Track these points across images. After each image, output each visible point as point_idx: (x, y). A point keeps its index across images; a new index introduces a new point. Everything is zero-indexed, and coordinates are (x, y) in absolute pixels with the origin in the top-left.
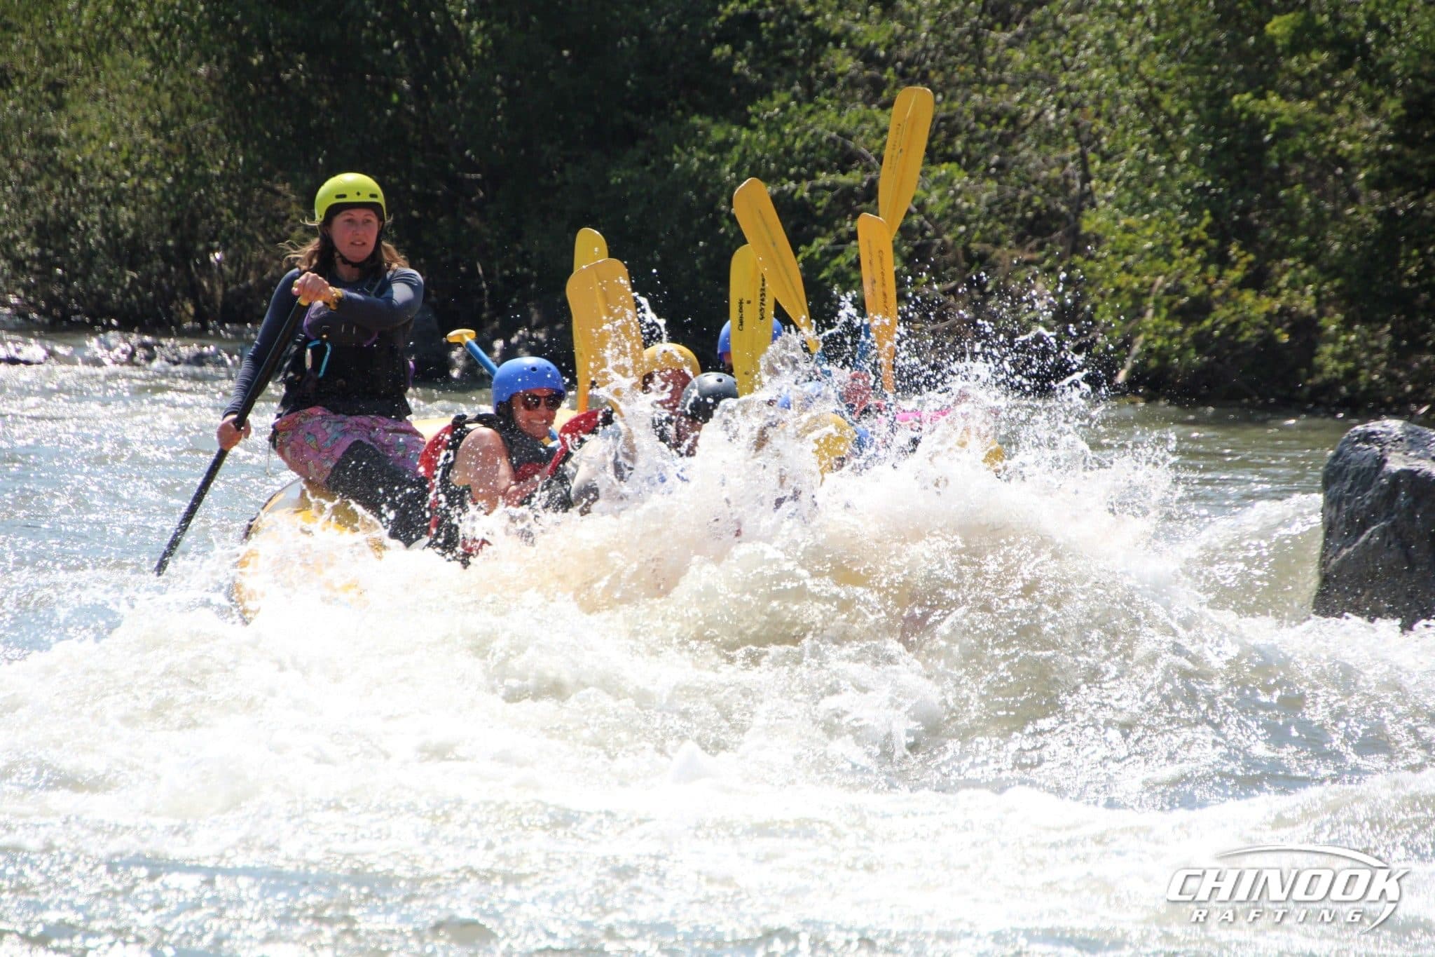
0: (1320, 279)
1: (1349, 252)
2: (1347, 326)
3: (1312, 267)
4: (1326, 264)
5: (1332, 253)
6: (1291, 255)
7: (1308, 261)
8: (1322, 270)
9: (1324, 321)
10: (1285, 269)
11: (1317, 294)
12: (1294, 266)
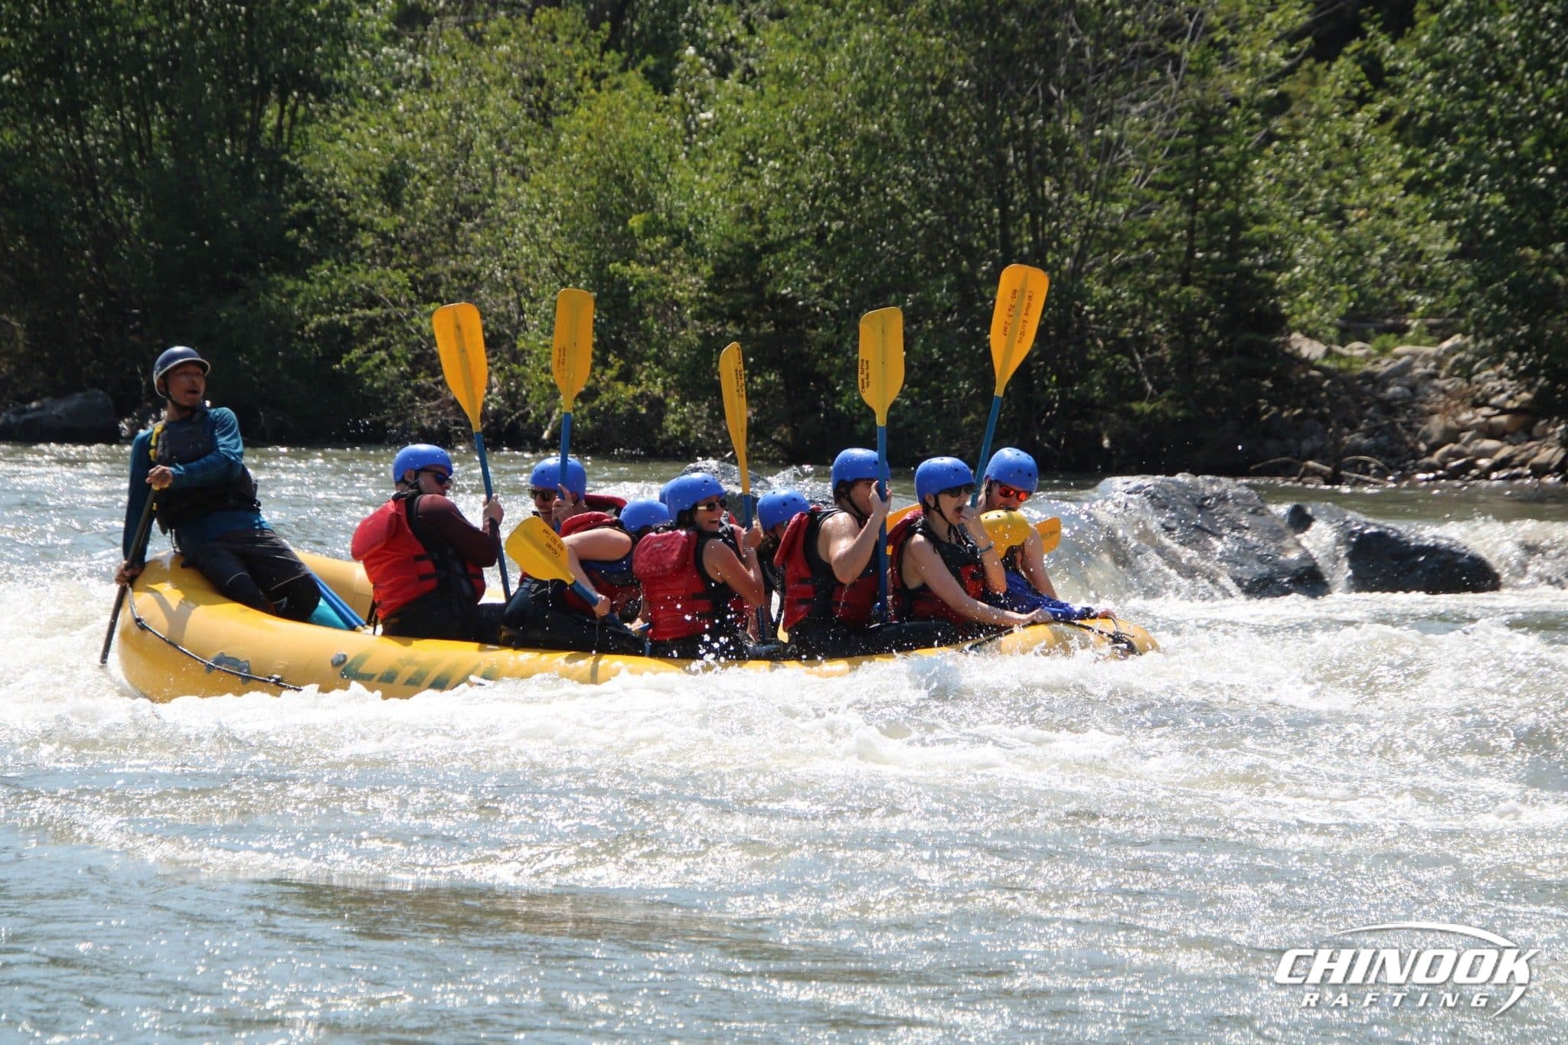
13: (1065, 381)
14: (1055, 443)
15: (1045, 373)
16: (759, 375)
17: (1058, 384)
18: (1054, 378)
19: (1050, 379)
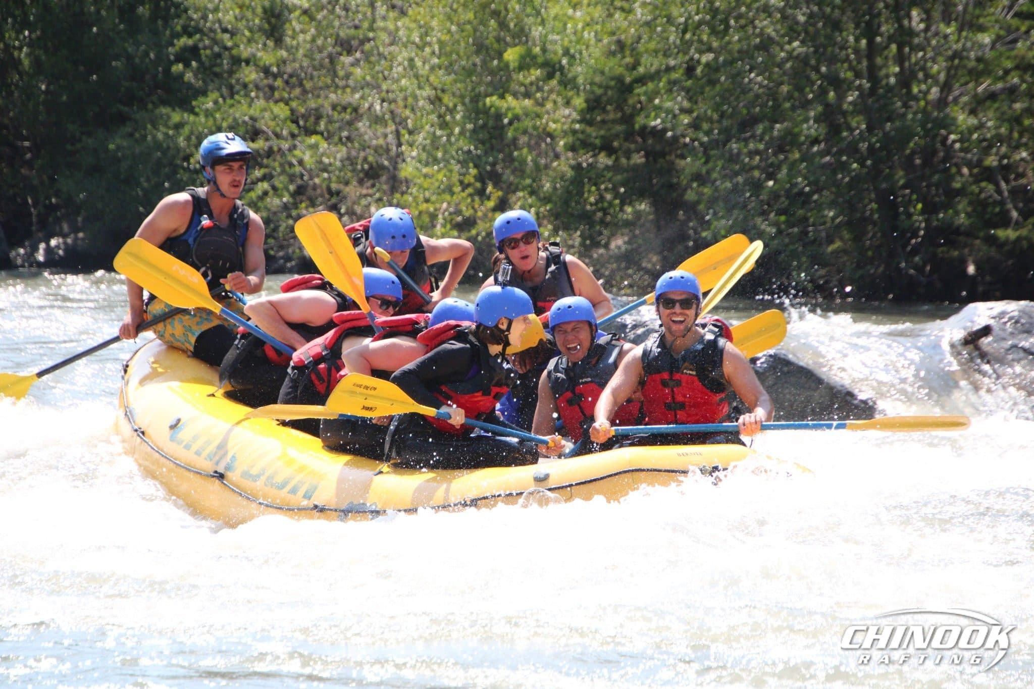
0: (539, 204)
1: (555, 189)
2: (555, 231)
3: (534, 197)
4: (542, 195)
5: (545, 189)
6: (523, 190)
7: (532, 193)
8: (540, 199)
9: (541, 230)
10: (519, 199)
11: (537, 214)
12: (524, 197)
13: (930, 209)
14: (920, 269)
15: (910, 201)
16: (630, 204)
17: (923, 212)
18: (920, 206)
19: (915, 207)
